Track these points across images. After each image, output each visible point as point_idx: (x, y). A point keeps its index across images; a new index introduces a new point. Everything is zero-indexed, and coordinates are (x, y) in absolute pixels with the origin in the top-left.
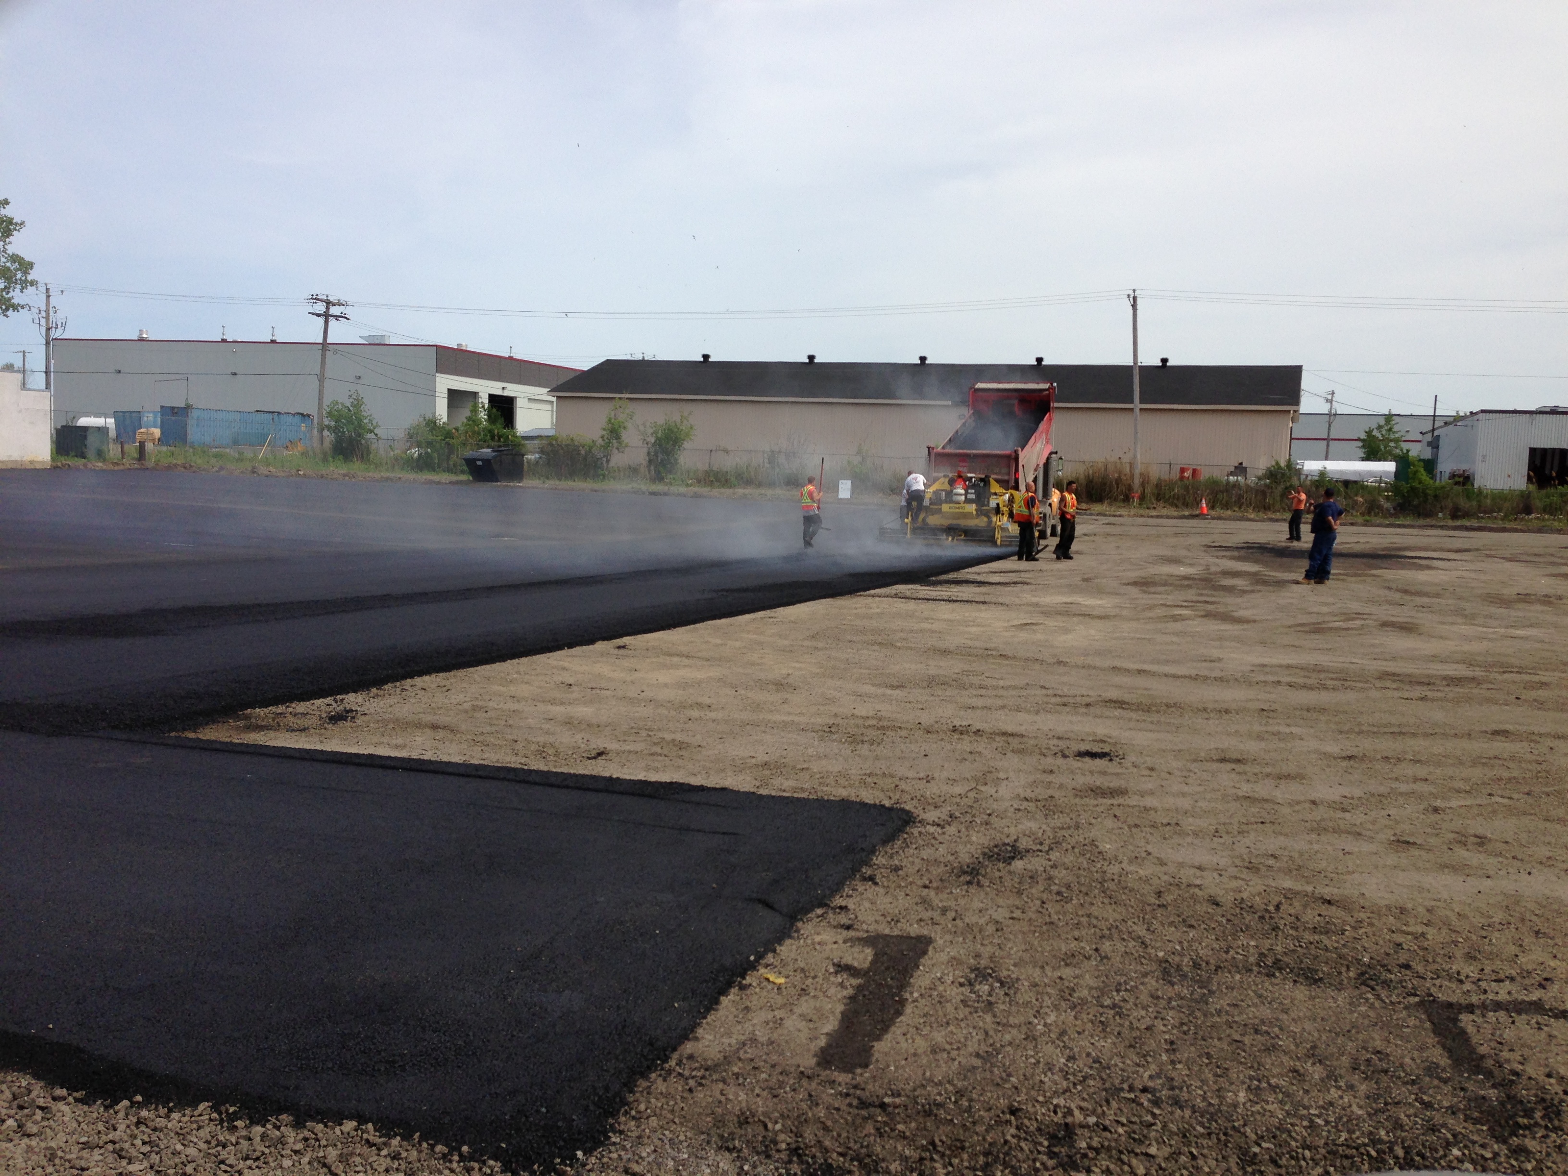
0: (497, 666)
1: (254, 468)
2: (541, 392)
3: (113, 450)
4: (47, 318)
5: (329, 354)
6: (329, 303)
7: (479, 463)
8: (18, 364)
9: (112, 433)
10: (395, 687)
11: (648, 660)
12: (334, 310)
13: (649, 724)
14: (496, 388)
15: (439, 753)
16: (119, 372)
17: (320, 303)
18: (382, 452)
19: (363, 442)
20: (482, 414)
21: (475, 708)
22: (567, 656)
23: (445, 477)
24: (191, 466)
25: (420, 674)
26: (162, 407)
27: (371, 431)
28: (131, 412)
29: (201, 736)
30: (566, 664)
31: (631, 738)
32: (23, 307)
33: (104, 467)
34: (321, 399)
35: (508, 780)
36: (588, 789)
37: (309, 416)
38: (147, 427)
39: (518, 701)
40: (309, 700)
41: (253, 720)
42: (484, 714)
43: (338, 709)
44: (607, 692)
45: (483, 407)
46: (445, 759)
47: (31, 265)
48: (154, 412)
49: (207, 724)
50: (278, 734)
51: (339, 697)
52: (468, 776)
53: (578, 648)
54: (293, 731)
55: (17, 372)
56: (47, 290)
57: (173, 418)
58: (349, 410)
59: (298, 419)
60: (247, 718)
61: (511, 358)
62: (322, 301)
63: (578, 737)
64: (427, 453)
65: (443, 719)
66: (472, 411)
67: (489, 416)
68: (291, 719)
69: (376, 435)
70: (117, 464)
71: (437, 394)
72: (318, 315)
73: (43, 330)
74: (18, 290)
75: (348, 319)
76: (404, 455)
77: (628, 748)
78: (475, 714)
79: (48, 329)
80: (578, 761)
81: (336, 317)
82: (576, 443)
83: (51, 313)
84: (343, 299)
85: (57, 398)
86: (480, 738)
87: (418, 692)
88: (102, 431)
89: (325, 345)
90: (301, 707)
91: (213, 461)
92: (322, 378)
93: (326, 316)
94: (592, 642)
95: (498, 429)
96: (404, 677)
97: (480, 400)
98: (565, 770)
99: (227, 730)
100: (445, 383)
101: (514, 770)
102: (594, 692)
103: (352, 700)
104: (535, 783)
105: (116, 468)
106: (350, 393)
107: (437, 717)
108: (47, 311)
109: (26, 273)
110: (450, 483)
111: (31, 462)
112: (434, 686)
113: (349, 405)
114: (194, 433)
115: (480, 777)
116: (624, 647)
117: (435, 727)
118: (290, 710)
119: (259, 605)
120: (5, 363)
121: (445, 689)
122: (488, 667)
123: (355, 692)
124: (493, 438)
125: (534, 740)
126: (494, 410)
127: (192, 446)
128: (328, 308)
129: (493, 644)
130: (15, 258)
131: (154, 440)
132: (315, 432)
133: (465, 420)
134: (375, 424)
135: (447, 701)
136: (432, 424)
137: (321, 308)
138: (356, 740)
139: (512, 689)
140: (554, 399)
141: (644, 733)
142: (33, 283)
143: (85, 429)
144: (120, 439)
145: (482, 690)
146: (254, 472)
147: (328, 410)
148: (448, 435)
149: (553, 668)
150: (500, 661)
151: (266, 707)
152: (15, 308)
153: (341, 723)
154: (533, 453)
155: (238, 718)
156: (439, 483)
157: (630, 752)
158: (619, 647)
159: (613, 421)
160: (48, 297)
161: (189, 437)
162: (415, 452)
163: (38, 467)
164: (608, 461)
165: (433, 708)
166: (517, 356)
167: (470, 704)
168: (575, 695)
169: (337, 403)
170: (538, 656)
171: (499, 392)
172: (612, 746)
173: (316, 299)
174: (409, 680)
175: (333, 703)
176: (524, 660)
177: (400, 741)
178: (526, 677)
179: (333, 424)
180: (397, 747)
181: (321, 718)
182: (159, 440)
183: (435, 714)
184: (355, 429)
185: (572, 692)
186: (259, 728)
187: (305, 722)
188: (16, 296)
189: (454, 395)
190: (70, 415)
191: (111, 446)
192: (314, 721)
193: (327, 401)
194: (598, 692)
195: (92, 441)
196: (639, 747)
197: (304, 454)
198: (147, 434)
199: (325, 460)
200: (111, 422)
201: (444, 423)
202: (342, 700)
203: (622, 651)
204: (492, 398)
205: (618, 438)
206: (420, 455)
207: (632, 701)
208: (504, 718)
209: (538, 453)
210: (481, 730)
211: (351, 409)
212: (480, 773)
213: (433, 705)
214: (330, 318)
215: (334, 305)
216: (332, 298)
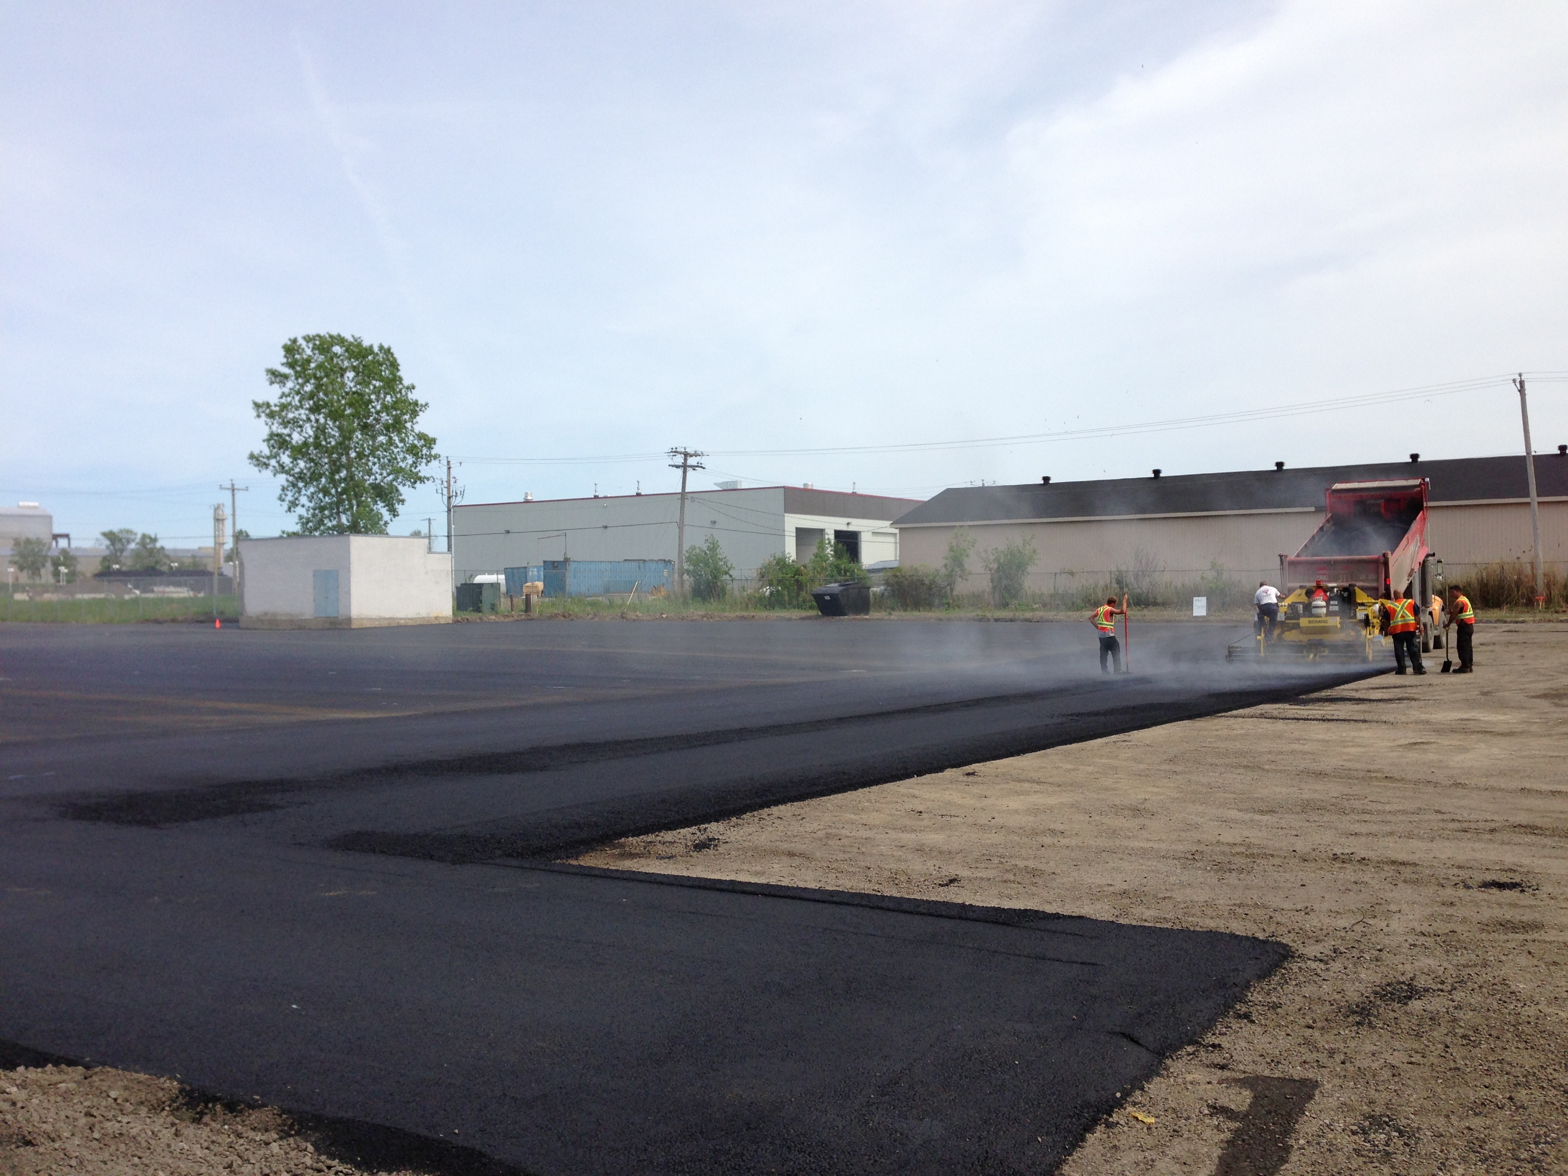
0: (850, 795)
1: (623, 613)
2: (884, 525)
3: (504, 604)
4: (448, 488)
5: (687, 503)
6: (686, 455)
7: (827, 598)
8: (424, 531)
9: (503, 589)
10: (754, 816)
11: (999, 787)
12: (692, 461)
13: (1001, 850)
14: (841, 524)
15: (795, 880)
16: (508, 532)
17: (679, 456)
18: (736, 592)
19: (719, 584)
20: (828, 550)
21: (828, 836)
22: (917, 784)
23: (796, 614)
24: (570, 615)
25: (777, 803)
26: (545, 562)
27: (727, 573)
28: (518, 568)
29: (582, 863)
30: (916, 792)
31: (983, 865)
32: (428, 479)
33: (497, 620)
34: (680, 545)
35: (862, 906)
36: (941, 916)
37: (670, 561)
38: (532, 581)
39: (870, 829)
40: (675, 829)
41: (627, 849)
42: (838, 842)
43: (702, 837)
44: (958, 819)
45: (830, 543)
46: (802, 885)
47: (434, 441)
48: (538, 567)
49: (587, 852)
50: (649, 861)
51: (703, 826)
52: (824, 902)
53: (927, 776)
54: (662, 858)
55: (424, 537)
56: (448, 462)
57: (554, 571)
58: (706, 553)
59: (661, 565)
60: (622, 846)
61: (854, 493)
62: (681, 453)
63: (930, 863)
64: (778, 591)
65: (798, 847)
66: (818, 548)
67: (836, 551)
68: (659, 846)
69: (731, 576)
70: (507, 616)
71: (786, 533)
72: (677, 467)
73: (445, 498)
74: (423, 464)
75: (704, 468)
76: (757, 595)
77: (980, 875)
78: (829, 842)
79: (449, 498)
80: (931, 888)
81: (694, 467)
82: (920, 573)
83: (452, 483)
85: (457, 561)
86: (835, 865)
87: (775, 821)
88: (495, 586)
89: (683, 494)
90: (669, 836)
91: (588, 608)
92: (681, 526)
93: (685, 467)
94: (941, 769)
95: (844, 563)
96: (762, 807)
97: (827, 537)
98: (917, 896)
99: (605, 858)
100: (794, 521)
101: (868, 896)
102: (944, 818)
103: (714, 829)
104: (889, 910)
105: (507, 620)
106: (706, 538)
107: (793, 845)
108: (448, 482)
109: (430, 448)
110: (800, 619)
111: (436, 618)
112: (789, 815)
113: (705, 549)
114: (573, 584)
115: (835, 903)
116: (973, 774)
117: (791, 854)
118: (659, 838)
119: (630, 742)
120: (413, 531)
121: (799, 818)
122: (840, 796)
123: (717, 821)
124: (839, 573)
125: (887, 867)
126: (840, 545)
127: (570, 596)
128: (686, 460)
129: (844, 773)
130: (421, 436)
131: (538, 592)
132: (676, 576)
133: (813, 557)
134: (729, 566)
135: (802, 829)
136: (781, 563)
137: (679, 460)
138: (719, 867)
139: (864, 817)
140: (897, 531)
141: (996, 861)
142: (436, 457)
143: (480, 586)
144: (509, 594)
145: (834, 819)
146: (623, 618)
147: (687, 555)
148: (798, 572)
149: (903, 795)
150: (851, 790)
151: (638, 836)
152: (422, 480)
153: (705, 851)
154: (878, 585)
155: (613, 847)
156: (790, 619)
157: (982, 879)
158: (968, 774)
159: (955, 548)
160: (449, 468)
161: (567, 588)
162: (767, 591)
163: (442, 622)
164: (952, 590)
165: (789, 836)
166: (860, 491)
167: (824, 832)
168: (925, 823)
169: (695, 548)
170: (888, 784)
171: (843, 528)
172: (964, 873)
173: (675, 452)
174: (766, 809)
175: (697, 832)
176: (875, 788)
177: (759, 868)
178: (878, 804)
179: (691, 568)
180: (757, 874)
181: (687, 846)
182: (542, 592)
183: (791, 842)
184: (711, 572)
185: (922, 820)
186: (632, 856)
187: (673, 850)
188: (424, 470)
189: (802, 534)
190: (468, 574)
191: (502, 600)
192: (679, 849)
193: (686, 547)
194: (949, 819)
195: (486, 596)
196: (991, 874)
197: (667, 597)
198: (532, 587)
199: (685, 603)
200: (502, 578)
201: (793, 561)
202: (705, 829)
203: (971, 778)
204: (838, 534)
205: (961, 565)
206: (771, 593)
207: (983, 828)
208: (857, 845)
209: (883, 585)
210: (834, 857)
211: (708, 552)
212: (835, 899)
213: (789, 833)
214: (688, 469)
215: (691, 456)
216: (690, 450)
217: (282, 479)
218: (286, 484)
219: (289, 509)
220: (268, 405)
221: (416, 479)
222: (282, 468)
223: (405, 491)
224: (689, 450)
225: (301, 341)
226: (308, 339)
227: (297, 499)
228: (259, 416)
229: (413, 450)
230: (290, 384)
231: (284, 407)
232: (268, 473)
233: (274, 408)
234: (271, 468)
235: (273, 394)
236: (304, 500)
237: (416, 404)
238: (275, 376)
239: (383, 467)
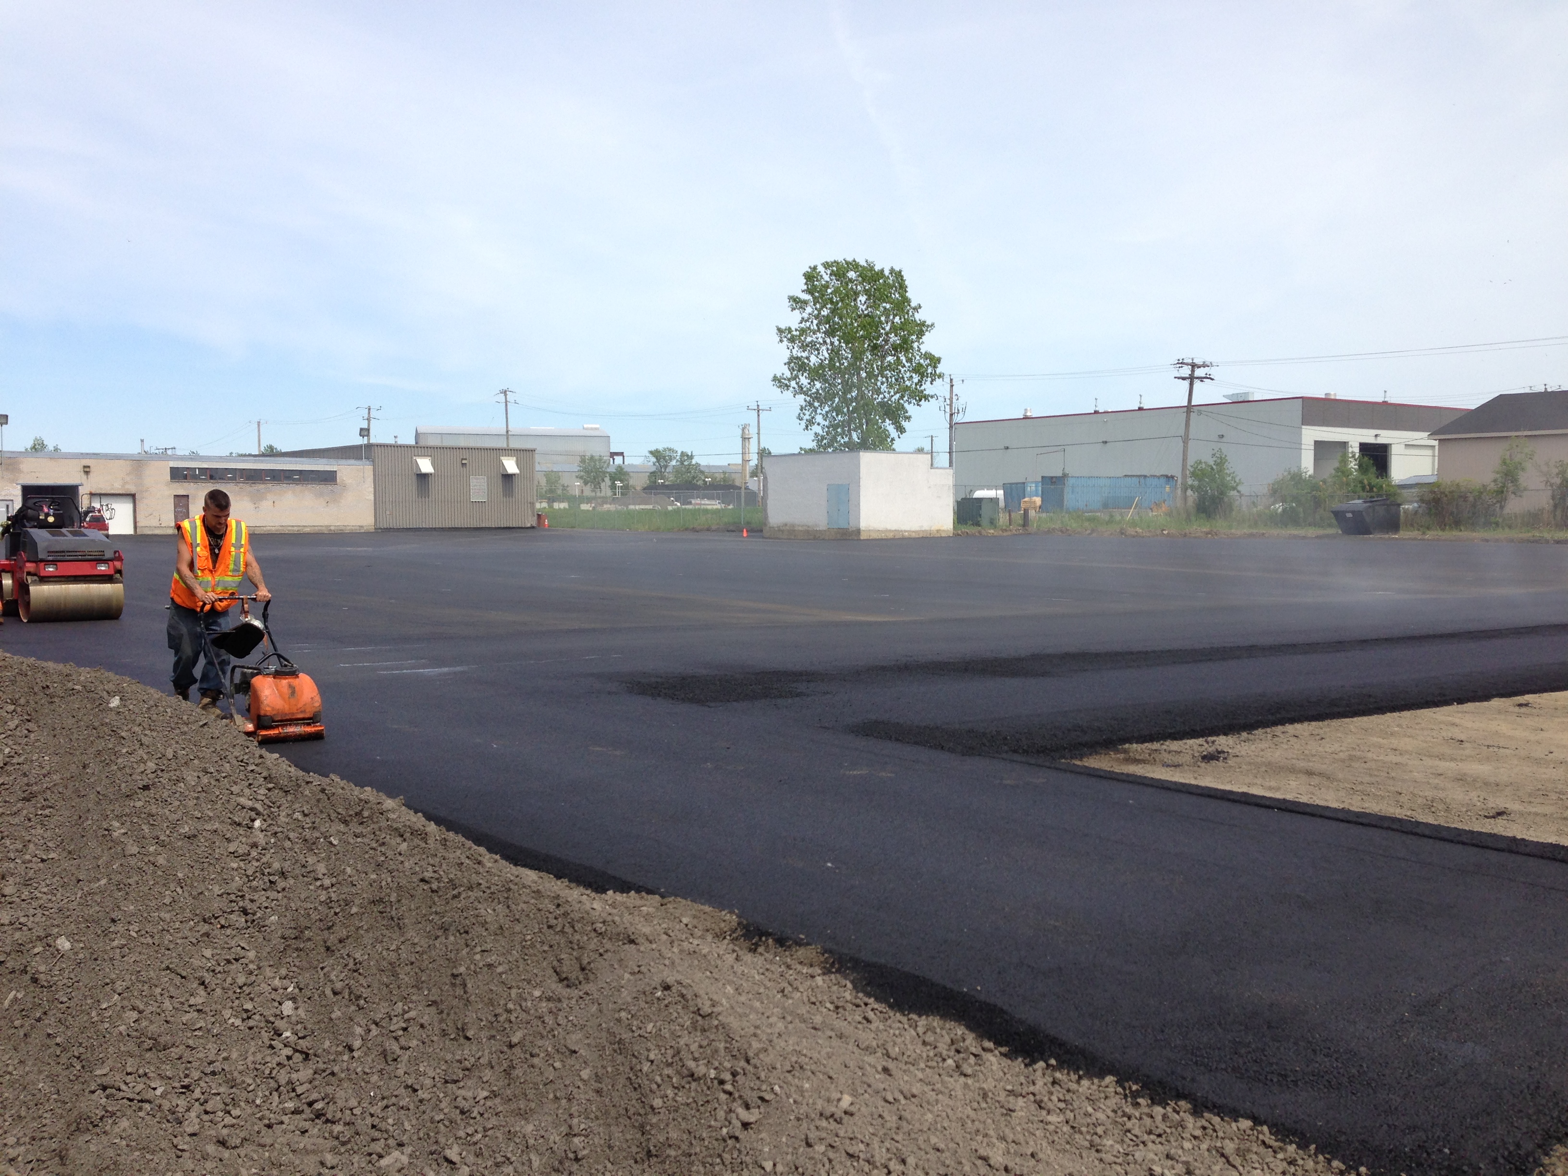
0: (1376, 719)
1: (1122, 529)
2: (1421, 437)
3: (1003, 519)
4: (951, 405)
5: (1193, 416)
6: (1194, 366)
7: (1349, 515)
8: (927, 448)
9: (1002, 504)
10: (1266, 733)
11: (1557, 720)
12: (1199, 372)
13: (1560, 786)
14: (1368, 436)
15: (1315, 798)
16: (1007, 448)
17: (1185, 367)
18: (1244, 508)
19: (1226, 499)
20: (1352, 465)
21: (1351, 758)
22: (1458, 712)
23: (1312, 532)
24: (1067, 530)
25: (1292, 721)
26: (1043, 477)
27: (1234, 488)
28: (1017, 484)
29: (1086, 764)
30: (1457, 721)
31: (1538, 800)
32: (932, 397)
33: (996, 534)
34: (1185, 460)
35: (1393, 830)
36: (1487, 847)
37: (1172, 477)
38: (1030, 497)
39: (1401, 754)
40: (1181, 739)
41: (1131, 754)
42: (1363, 764)
43: (1210, 750)
44: (1507, 751)
45: (1353, 456)
46: (1322, 803)
47: (939, 360)
48: (1036, 483)
49: (1090, 755)
50: (1155, 768)
51: (1210, 739)
52: (1348, 822)
53: (1469, 704)
54: (1168, 766)
55: (927, 453)
56: (951, 380)
57: (1052, 487)
58: (1212, 469)
59: (1163, 480)
60: (1126, 751)
61: (1385, 403)
62: (1187, 364)
63: (1473, 795)
64: (1292, 507)
65: (1317, 766)
66: (1340, 462)
67: (1360, 465)
68: (1165, 755)
69: (1238, 492)
70: (1006, 530)
71: (1303, 447)
72: (1184, 379)
73: (948, 415)
74: (928, 383)
75: (1212, 379)
76: (1267, 511)
77: (1534, 810)
78: (1353, 764)
79: (951, 415)
80: (1474, 819)
81: (1201, 379)
82: (1463, 489)
83: (954, 400)
84: (1208, 361)
85: (957, 476)
86: (1360, 788)
87: (1291, 739)
88: (994, 501)
89: (1189, 408)
90: (1175, 745)
91: (1086, 524)
92: (1186, 440)
93: (1192, 378)
94: (1487, 698)
95: (1372, 478)
96: (1275, 723)
97: (1350, 450)
98: (1460, 826)
99: (1109, 761)
100: (1312, 434)
101: (1400, 820)
102: (1491, 749)
103: (1223, 742)
104: (1424, 836)
105: (1005, 534)
106: (1214, 452)
107: (1311, 764)
108: (951, 399)
109: (935, 367)
110: (1317, 537)
111: (938, 531)
112: (1306, 734)
113: (1212, 463)
114: (1071, 499)
115: (1362, 824)
116: (1526, 705)
117: (1310, 773)
118: (1164, 747)
119: (1132, 653)
120: (916, 447)
121: (1318, 737)
122: (1365, 718)
123: (1226, 734)
124: (1363, 488)
125: (1421, 794)
126: (1366, 459)
127: (1068, 512)
128: (1193, 371)
129: (1370, 696)
130: (928, 356)
131: (1035, 508)
132: (1179, 492)
133: (1333, 472)
134: (1237, 480)
135: (1321, 749)
136: (1297, 478)
137: (1186, 371)
138: (1229, 779)
139: (1394, 742)
140: (1436, 443)
141: (1554, 796)
142: (940, 376)
143: (980, 500)
144: (1008, 509)
145: (1359, 742)
146: (1122, 534)
147: (1192, 470)
148: (1315, 487)
149: (1440, 723)
150: (1378, 714)
151: (1142, 743)
152: (926, 398)
153: (1214, 763)
154: (1411, 502)
155: (1118, 751)
156: (1304, 538)
157: (1536, 814)
158: (1520, 705)
159: (1508, 461)
160: (952, 386)
161: (1065, 503)
162: (1279, 507)
163: (943, 535)
164: (1502, 508)
165: (1306, 755)
166: (1393, 399)
167: (1347, 753)
168: (1467, 752)
169: (1201, 462)
170: (1422, 710)
171: (1371, 440)
172: (1514, 806)
173: (1182, 363)
174: (1280, 727)
175: (1205, 744)
176: (1406, 714)
177: (1273, 784)
178: (1409, 730)
179: (1196, 483)
180: (1270, 789)
181: (1194, 756)
182: (1040, 507)
183: (1309, 761)
184: (1218, 487)
185: (1463, 749)
186: (1137, 761)
187: (1177, 759)
188: (928, 388)
189: (1320, 446)
190: (968, 489)
191: (1001, 515)
192: (1186, 758)
193: (1191, 462)
194: (1496, 750)
195: (985, 511)
196: (1548, 809)
197: (1169, 514)
198: (1030, 502)
199: (1188, 519)
200: (1001, 493)
201: (1310, 476)
202: (1213, 742)
203: (1523, 710)
204: (1364, 447)
205: (1514, 481)
206: (1284, 510)
207: (1537, 762)
208: (1386, 769)
209: (1417, 502)
210: (1359, 779)
211: (1214, 467)
212: (1360, 820)
213: (1306, 752)
214: (1196, 380)
215: (1199, 367)
216: (1198, 361)
217: (801, 399)
218: (804, 404)
219: (807, 426)
220: (790, 330)
221: (920, 397)
222: (801, 390)
223: (911, 408)
224: (1196, 361)
225: (821, 269)
226: (826, 265)
227: (813, 418)
228: (781, 341)
229: (918, 370)
230: (809, 310)
231: (803, 331)
232: (789, 394)
233: (794, 333)
234: (791, 389)
235: (793, 320)
236: (819, 419)
237: (923, 324)
238: (797, 303)
239: (891, 386)
